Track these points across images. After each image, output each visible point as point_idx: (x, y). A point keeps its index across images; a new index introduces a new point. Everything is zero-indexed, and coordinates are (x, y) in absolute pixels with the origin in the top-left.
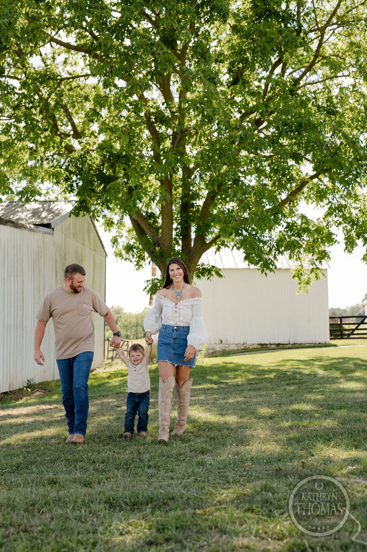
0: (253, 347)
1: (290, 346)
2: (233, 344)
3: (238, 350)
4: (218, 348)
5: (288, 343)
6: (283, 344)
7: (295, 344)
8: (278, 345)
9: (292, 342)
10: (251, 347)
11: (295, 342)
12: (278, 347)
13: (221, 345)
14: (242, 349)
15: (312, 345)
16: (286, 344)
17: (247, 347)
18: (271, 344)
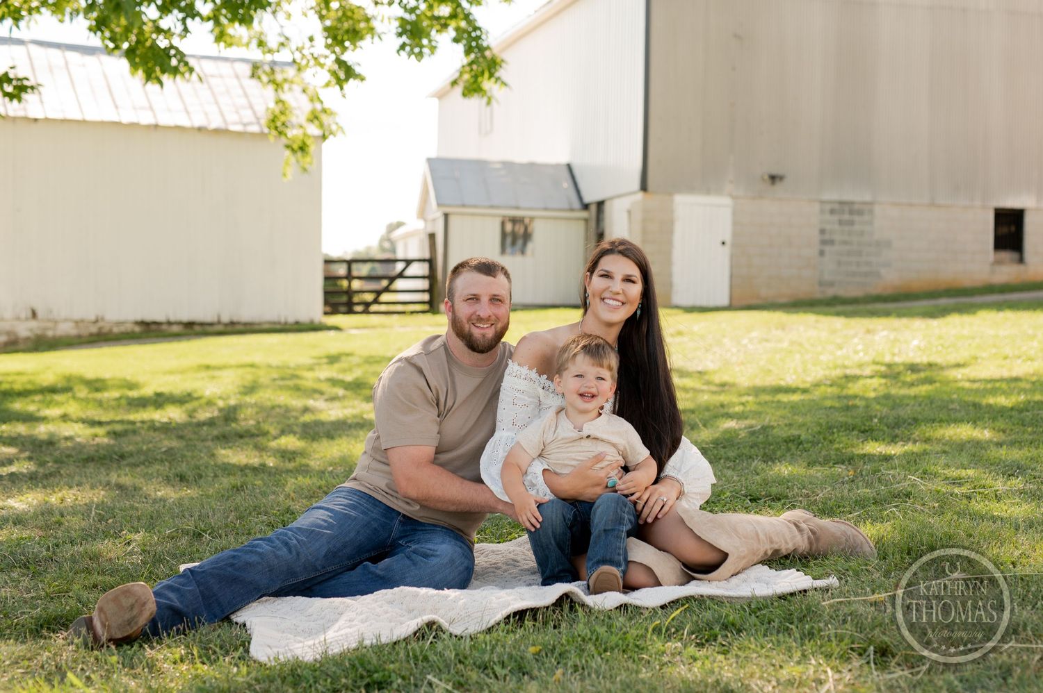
0: (122, 329)
1: (220, 328)
2: (66, 320)
3: (79, 337)
4: (25, 329)
5: (215, 320)
6: (202, 324)
7: (232, 323)
8: (189, 325)
9: (225, 319)
10: (116, 330)
11: (235, 319)
12: (188, 331)
13: (33, 324)
14: (91, 335)
15: (278, 327)
16: (211, 324)
17: (105, 330)
18: (170, 323)
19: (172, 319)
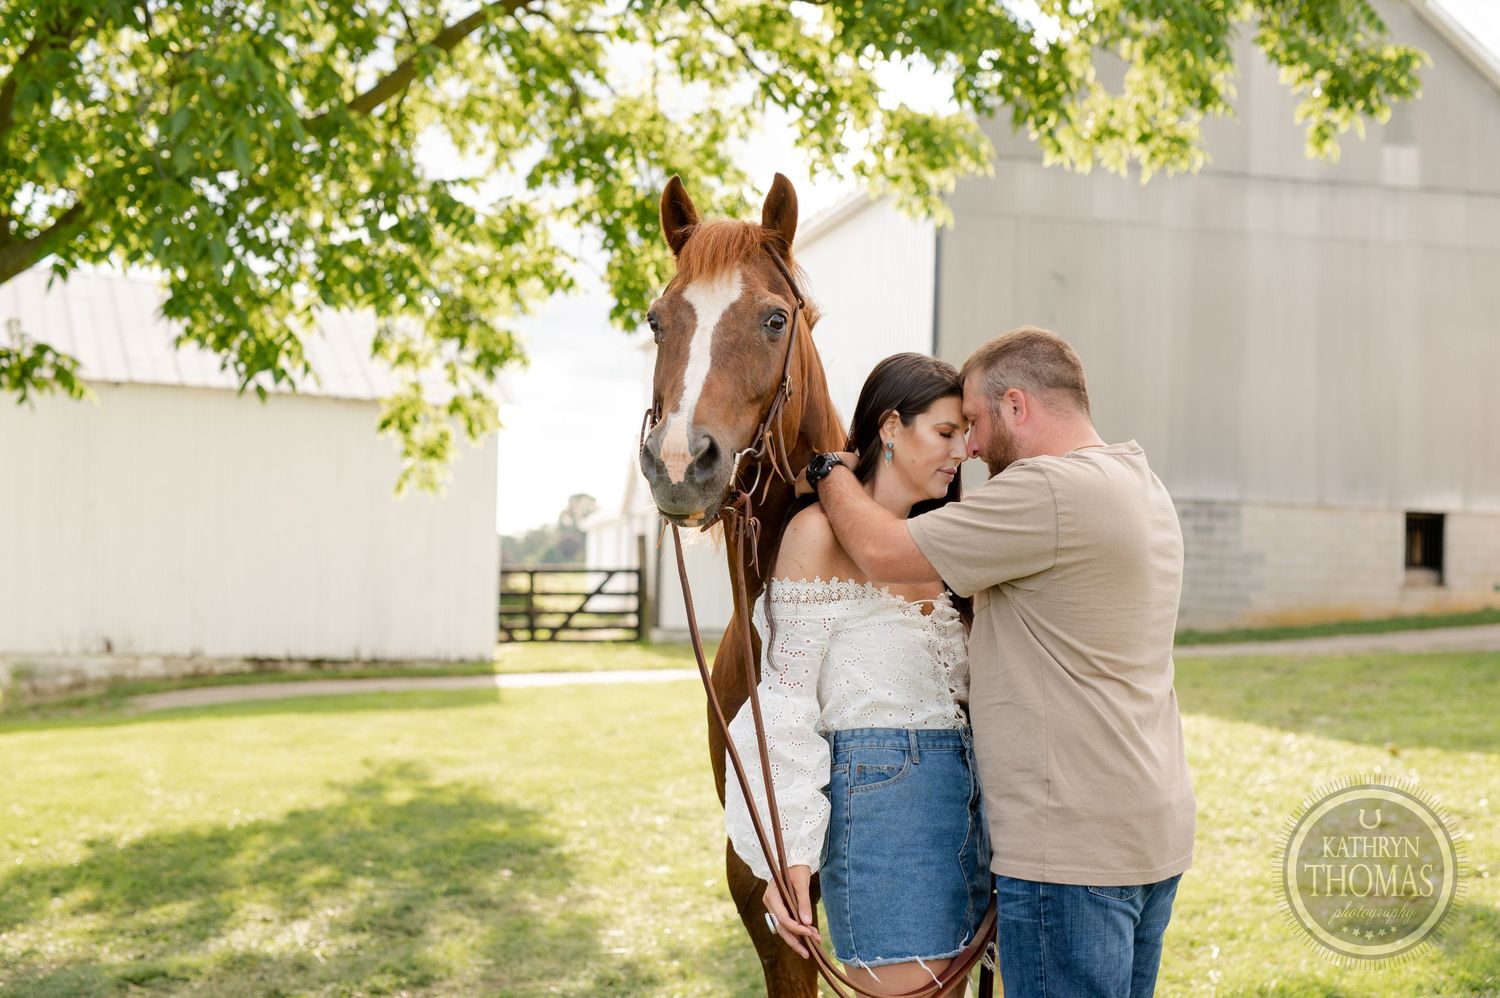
0: (227, 667)
1: (357, 668)
2: (151, 655)
3: (168, 678)
4: (97, 668)
5: (352, 655)
6: (335, 662)
7: (375, 661)
8: (317, 663)
9: (366, 654)
10: (219, 669)
11: (379, 655)
12: (314, 672)
13: (108, 660)
14: (186, 677)
16: (346, 662)
17: (204, 669)
18: (290, 660)
19: (295, 653)
